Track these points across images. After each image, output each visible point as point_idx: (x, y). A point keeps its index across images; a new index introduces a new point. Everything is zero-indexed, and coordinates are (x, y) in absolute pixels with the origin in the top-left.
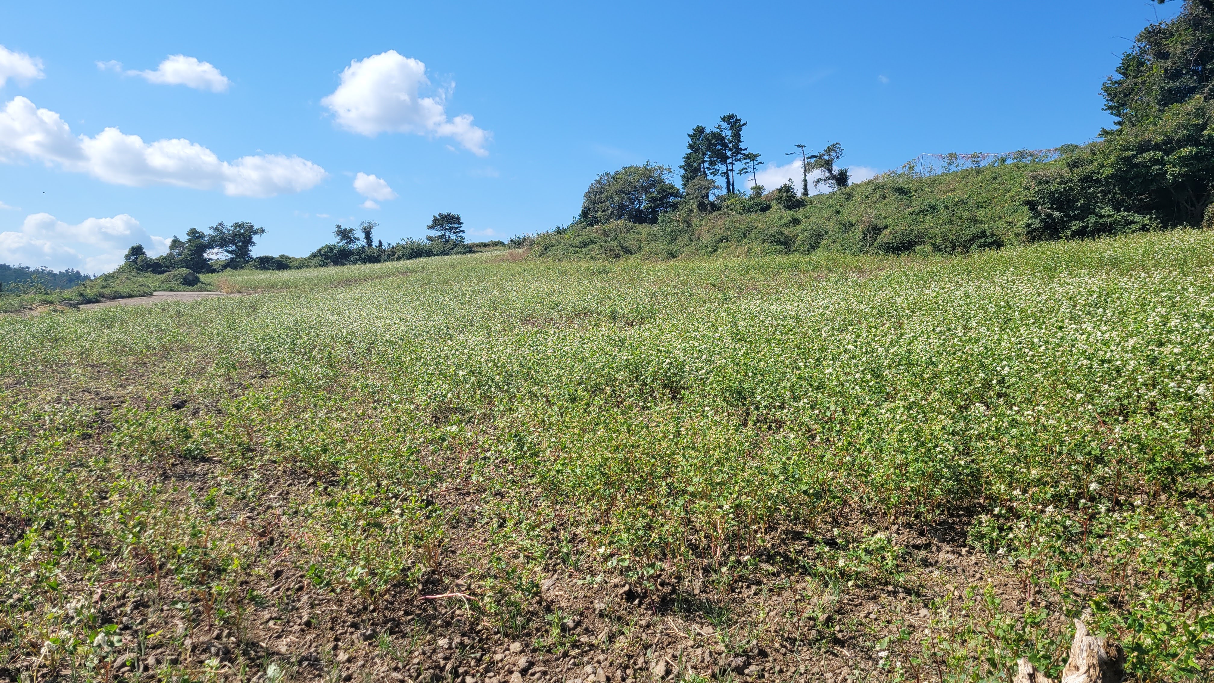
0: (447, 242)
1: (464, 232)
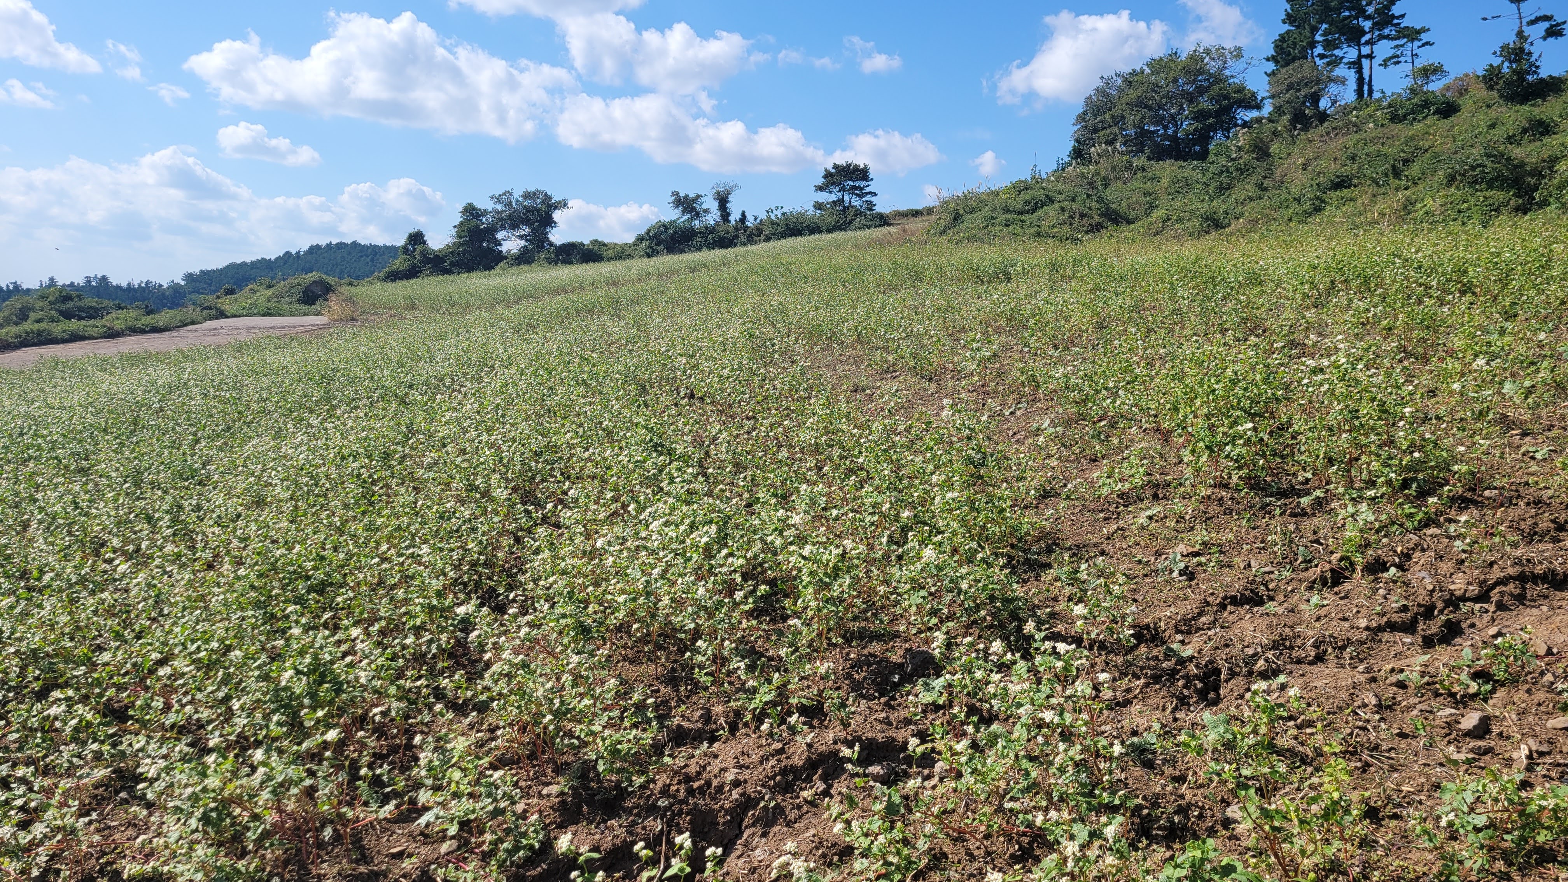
0: (845, 209)
1: (875, 194)
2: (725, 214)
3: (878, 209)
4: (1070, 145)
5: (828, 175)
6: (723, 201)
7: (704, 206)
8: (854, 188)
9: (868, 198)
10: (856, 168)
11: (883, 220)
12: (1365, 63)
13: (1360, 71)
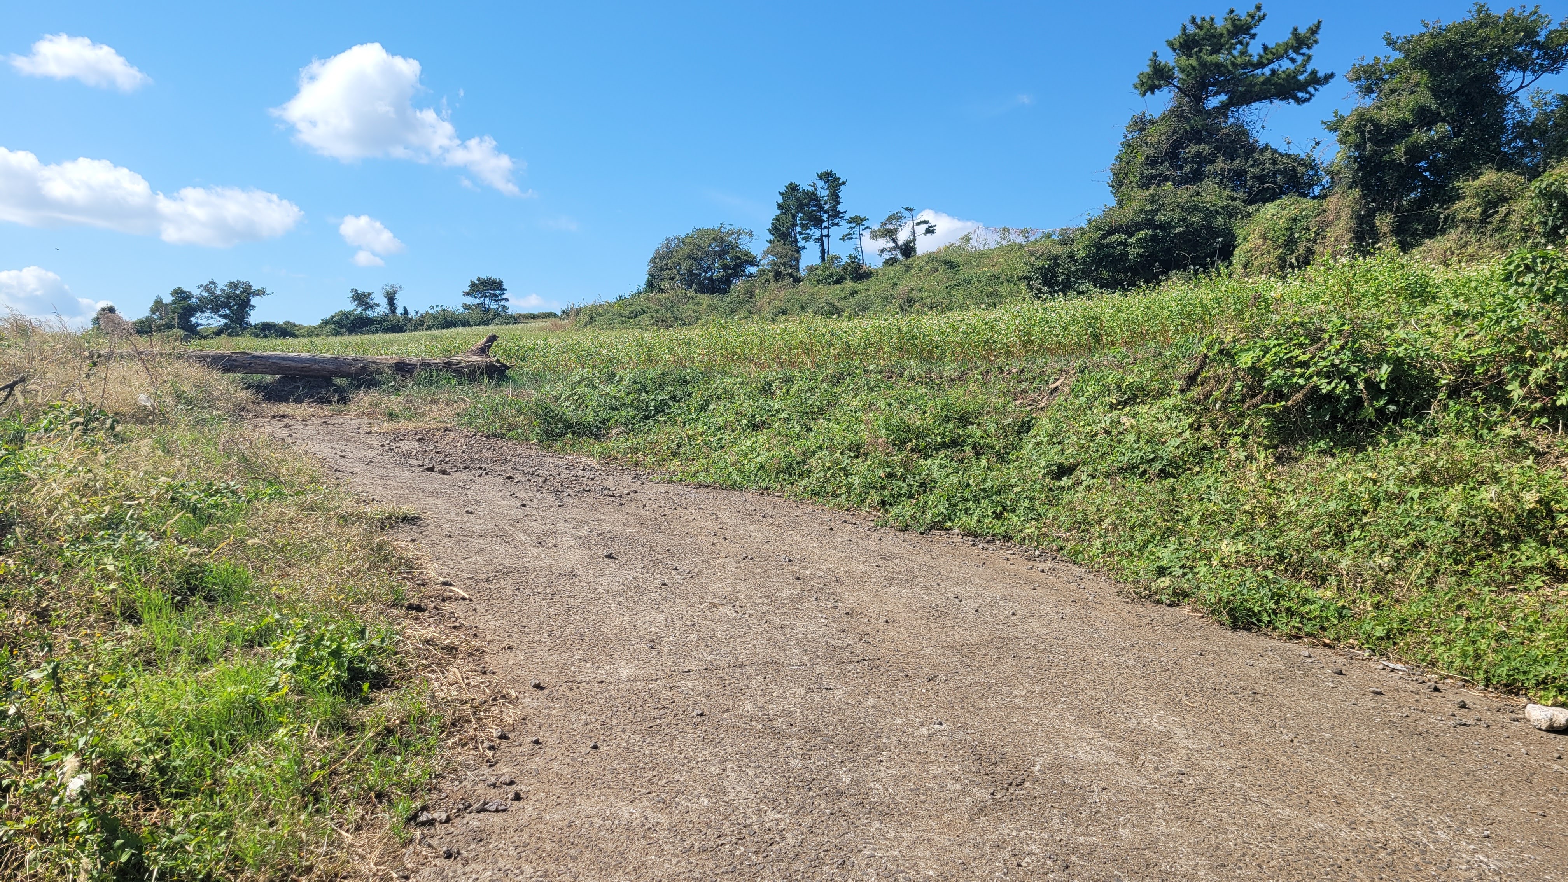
0: (487, 310)
1: (507, 300)
2: (393, 310)
3: (510, 312)
4: (645, 277)
5: (473, 285)
6: (391, 299)
7: (375, 301)
8: (493, 295)
9: (503, 303)
10: (494, 282)
11: (515, 320)
12: (825, 240)
13: (822, 244)
